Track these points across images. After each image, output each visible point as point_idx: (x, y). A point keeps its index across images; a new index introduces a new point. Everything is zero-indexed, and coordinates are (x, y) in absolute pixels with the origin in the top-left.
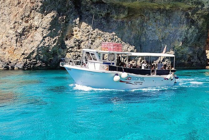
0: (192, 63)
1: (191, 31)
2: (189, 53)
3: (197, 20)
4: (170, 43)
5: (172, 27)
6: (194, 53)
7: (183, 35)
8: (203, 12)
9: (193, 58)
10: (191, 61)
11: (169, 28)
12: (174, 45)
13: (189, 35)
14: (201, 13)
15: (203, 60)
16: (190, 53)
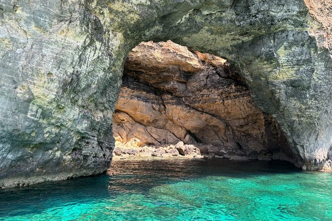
0: (86, 157)
1: (91, 55)
2: (79, 128)
3: (109, 31)
4: (14, 82)
5: (26, 22)
6: (92, 128)
7: (70, 61)
8: (126, 10)
9: (88, 143)
10: (83, 152)
11: (13, 23)
12: (29, 92)
13: (84, 67)
14: (120, 10)
15: (107, 147)
16: (83, 126)
